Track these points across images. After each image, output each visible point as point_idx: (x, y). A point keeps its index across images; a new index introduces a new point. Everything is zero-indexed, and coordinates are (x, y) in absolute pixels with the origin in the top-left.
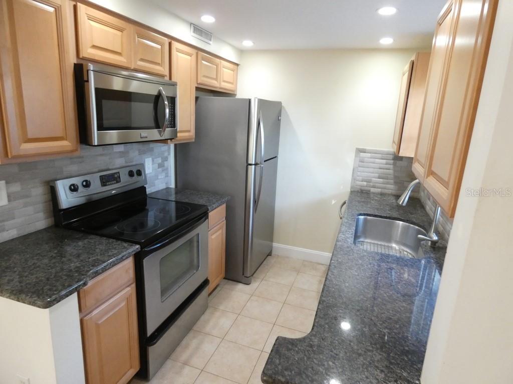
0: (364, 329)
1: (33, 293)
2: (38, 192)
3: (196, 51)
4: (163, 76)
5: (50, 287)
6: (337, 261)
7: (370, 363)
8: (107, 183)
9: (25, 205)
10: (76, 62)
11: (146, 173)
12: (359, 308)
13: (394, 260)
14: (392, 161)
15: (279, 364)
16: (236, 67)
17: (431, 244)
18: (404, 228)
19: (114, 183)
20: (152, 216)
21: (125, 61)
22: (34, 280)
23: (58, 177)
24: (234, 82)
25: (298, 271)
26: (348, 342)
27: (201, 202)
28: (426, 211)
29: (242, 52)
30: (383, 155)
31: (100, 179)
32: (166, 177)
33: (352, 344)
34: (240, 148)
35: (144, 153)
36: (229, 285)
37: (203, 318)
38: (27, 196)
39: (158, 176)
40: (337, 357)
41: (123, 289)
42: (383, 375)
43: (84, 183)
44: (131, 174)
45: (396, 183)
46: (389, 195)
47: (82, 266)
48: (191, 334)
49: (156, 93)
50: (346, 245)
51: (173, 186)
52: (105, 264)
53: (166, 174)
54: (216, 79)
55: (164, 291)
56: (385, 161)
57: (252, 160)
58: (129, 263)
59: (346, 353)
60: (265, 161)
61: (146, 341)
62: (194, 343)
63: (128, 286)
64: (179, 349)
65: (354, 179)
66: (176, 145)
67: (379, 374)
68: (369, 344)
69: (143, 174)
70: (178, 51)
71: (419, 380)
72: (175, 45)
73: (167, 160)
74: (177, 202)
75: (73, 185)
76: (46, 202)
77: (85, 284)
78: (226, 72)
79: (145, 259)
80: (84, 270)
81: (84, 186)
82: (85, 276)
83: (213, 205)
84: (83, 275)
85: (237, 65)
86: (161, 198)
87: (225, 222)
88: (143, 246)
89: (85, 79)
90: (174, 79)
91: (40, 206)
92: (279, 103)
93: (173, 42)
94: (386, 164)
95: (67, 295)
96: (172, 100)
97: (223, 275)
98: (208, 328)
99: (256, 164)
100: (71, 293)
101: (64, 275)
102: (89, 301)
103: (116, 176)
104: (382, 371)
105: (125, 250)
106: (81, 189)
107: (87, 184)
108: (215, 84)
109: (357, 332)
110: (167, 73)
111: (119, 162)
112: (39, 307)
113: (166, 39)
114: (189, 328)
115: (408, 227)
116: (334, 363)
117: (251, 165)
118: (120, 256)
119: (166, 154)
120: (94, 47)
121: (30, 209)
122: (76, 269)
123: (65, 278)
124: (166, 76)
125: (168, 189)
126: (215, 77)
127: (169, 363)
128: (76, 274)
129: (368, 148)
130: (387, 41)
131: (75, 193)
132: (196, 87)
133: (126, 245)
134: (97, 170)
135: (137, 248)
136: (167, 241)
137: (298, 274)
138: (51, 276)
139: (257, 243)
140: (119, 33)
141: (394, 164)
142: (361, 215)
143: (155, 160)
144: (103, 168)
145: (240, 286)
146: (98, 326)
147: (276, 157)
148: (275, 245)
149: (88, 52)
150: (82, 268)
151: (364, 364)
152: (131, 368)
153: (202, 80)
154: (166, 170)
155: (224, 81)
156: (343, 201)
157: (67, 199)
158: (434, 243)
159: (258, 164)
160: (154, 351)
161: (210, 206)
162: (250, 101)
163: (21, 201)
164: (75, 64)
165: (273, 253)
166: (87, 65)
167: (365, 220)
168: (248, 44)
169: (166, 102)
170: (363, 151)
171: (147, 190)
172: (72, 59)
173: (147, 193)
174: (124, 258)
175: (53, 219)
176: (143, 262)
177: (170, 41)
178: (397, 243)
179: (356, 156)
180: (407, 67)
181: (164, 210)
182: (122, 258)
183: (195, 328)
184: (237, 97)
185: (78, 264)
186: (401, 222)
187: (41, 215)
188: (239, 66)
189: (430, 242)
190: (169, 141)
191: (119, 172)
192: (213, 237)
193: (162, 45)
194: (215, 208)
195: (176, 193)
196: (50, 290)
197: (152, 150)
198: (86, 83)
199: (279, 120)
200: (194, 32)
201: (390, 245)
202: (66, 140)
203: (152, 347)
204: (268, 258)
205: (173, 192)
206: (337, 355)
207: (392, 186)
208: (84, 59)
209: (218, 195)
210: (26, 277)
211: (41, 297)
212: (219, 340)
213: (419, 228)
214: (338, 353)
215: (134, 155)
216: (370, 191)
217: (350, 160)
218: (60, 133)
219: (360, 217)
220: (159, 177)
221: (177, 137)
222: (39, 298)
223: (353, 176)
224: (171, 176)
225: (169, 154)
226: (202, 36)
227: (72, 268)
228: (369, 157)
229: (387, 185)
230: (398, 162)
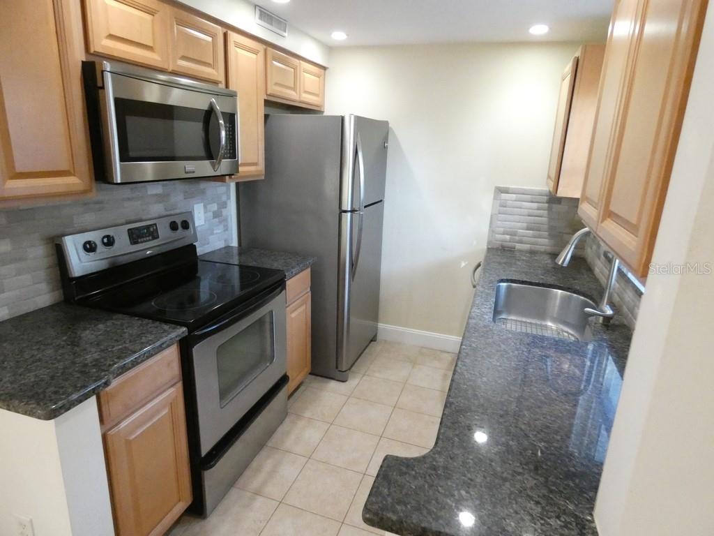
0: (511, 443)
1: (31, 397)
2: (38, 254)
3: (265, 47)
4: (216, 83)
5: (57, 389)
6: (470, 346)
7: (521, 492)
8: (140, 240)
9: (19, 273)
10: (84, 60)
11: (196, 225)
12: (502, 413)
13: (551, 344)
14: (547, 205)
15: (388, 495)
16: (323, 71)
17: (604, 321)
18: (564, 299)
19: (150, 240)
20: (206, 288)
21: (159, 59)
22: (32, 380)
23: (67, 230)
24: (321, 93)
25: (414, 363)
26: (488, 461)
27: (276, 265)
28: (594, 275)
29: (330, 49)
30: (533, 196)
31: (129, 233)
32: (224, 231)
33: (493, 464)
34: (330, 188)
35: (192, 197)
36: (317, 383)
37: (280, 429)
38: (20, 260)
39: (213, 230)
40: (472, 483)
41: (164, 391)
42: (539, 510)
43: (105, 240)
44: (174, 226)
45: (551, 236)
46: (542, 253)
47: (103, 358)
48: (264, 453)
49: (205, 107)
50: (482, 324)
51: (235, 243)
52: (136, 355)
53: (224, 226)
54: (294, 89)
55: (224, 393)
56: (536, 204)
57: (347, 205)
58: (172, 353)
59: (485, 477)
60: (365, 207)
61: (199, 463)
62: (268, 465)
63: (172, 386)
64: (247, 473)
65: (492, 231)
66: (238, 185)
67: (533, 507)
68: (518, 465)
69: (191, 226)
70: (238, 45)
71: (591, 515)
72: (233, 37)
73: (226, 207)
74: (241, 267)
75: (89, 242)
76: (48, 268)
77: (107, 384)
78: (309, 79)
79: (193, 349)
80: (105, 365)
81: (105, 244)
82: (107, 373)
83: (293, 270)
84: (104, 371)
85: (324, 68)
86: (218, 261)
87: (310, 294)
88: (191, 328)
89: (99, 84)
90: (232, 87)
91: (42, 274)
92: (387, 123)
93: (229, 32)
94: (538, 209)
95: (80, 401)
96: (231, 119)
97: (308, 369)
98: (289, 443)
99: (353, 211)
100: (86, 397)
101: (76, 371)
102: (114, 408)
103: (152, 229)
104: (537, 503)
105: (166, 334)
106: (100, 248)
107: (109, 242)
108: (293, 96)
109: (500, 447)
110: (221, 78)
111: (156, 209)
112: (39, 418)
113: (220, 27)
114: (261, 445)
115: (570, 297)
116: (467, 492)
117: (345, 212)
118: (158, 344)
119: (224, 198)
120: (111, 37)
121: (26, 278)
122: (94, 363)
123: (78, 375)
124: (221, 82)
125: (228, 248)
126: (293, 86)
127: (234, 493)
128: (94, 370)
129: (513, 187)
130: (539, 30)
131: (91, 254)
132: (265, 101)
133: (166, 327)
134: (123, 221)
135: (183, 333)
136: (227, 321)
137: (413, 368)
138: (58, 373)
139: (355, 324)
140: (148, 17)
141: (549, 209)
142: (502, 281)
143: (209, 206)
144: (133, 218)
145: (333, 384)
146: (128, 443)
147: (381, 201)
148: (381, 325)
149: (102, 44)
150: (102, 360)
151: (512, 493)
152: (180, 501)
153: (273, 89)
154: (224, 221)
155: (306, 92)
156: (476, 264)
157: (80, 263)
158: (607, 319)
159: (356, 211)
160: (212, 478)
161: (288, 271)
162: (343, 119)
163: (13, 266)
164: (83, 62)
165: (379, 337)
166: (101, 64)
167: (509, 288)
168: (339, 36)
169: (221, 122)
170: (506, 191)
171: (198, 250)
172: (78, 56)
173: (198, 254)
174: (164, 346)
175: (61, 291)
176: (192, 351)
177: (225, 30)
178: (554, 320)
179: (495, 198)
180: (568, 68)
181: (223, 279)
182: (161, 346)
183: (269, 444)
184: (325, 114)
185: (96, 356)
186: (560, 291)
187: (44, 287)
188: (327, 71)
189: (601, 318)
190: (227, 177)
191: (155, 224)
192: (293, 315)
193: (213, 36)
194: (296, 274)
195: (240, 254)
196: (56, 393)
197: (203, 192)
198: (100, 91)
199: (385, 148)
200: (261, 18)
201: (544, 323)
202: (74, 175)
203: (208, 471)
204: (371, 345)
205: (235, 252)
206: (471, 480)
207: (546, 240)
208: (97, 54)
209: (299, 257)
210: (21, 375)
211: (42, 404)
212: (305, 460)
213: (586, 299)
214: (473, 477)
215: (178, 200)
216: (514, 248)
217: (486, 204)
218: (64, 165)
219: (501, 284)
220: (215, 232)
221: (238, 172)
222: (38, 404)
223: (490, 227)
224: (232, 230)
225: (229, 198)
226: (271, 24)
227: (88, 361)
228: (514, 199)
229: (540, 240)
230: (554, 206)
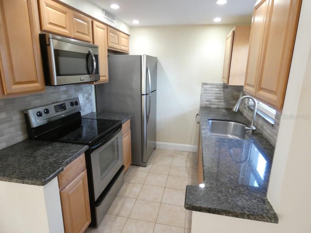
0: (231, 177)
1: (33, 177)
2: (17, 118)
3: (107, 27)
4: (89, 42)
5: (43, 173)
6: (205, 144)
7: (240, 193)
8: (59, 111)
9: (10, 127)
10: (40, 33)
11: (80, 103)
12: (225, 167)
13: (235, 142)
14: (222, 89)
16: (128, 37)
18: (235, 126)
19: (63, 110)
21: (68, 32)
22: (30, 170)
23: (29, 108)
24: (128, 46)
25: (173, 157)
26: (225, 184)
27: (117, 118)
28: (244, 116)
29: (131, 27)
30: (217, 86)
31: (54, 107)
32: (91, 105)
33: (227, 184)
34: (135, 85)
35: (78, 91)
36: (134, 168)
37: (122, 189)
38: (11, 121)
39: (86, 105)
40: (222, 191)
41: (80, 173)
42: (248, 197)
43: (45, 111)
44: (72, 104)
45: (225, 101)
46: (222, 108)
47: (57, 160)
48: (117, 199)
49: (87, 52)
50: (207, 136)
51: (95, 111)
52: (71, 158)
53: (91, 104)
54: (118, 44)
55: (102, 173)
56: (218, 89)
57: (144, 92)
58: (82, 157)
59: (226, 189)
60: (152, 92)
61: (94, 203)
62: (120, 203)
63: (83, 171)
64: (111, 208)
65: (201, 101)
66: (95, 86)
67: (246, 197)
68: (236, 184)
69: (79, 104)
70: (97, 26)
71: (266, 197)
72: (95, 23)
73: (91, 95)
74: (98, 120)
75: (39, 112)
76: (21, 124)
77: (62, 170)
78: (123, 40)
79: (91, 155)
80: (59, 162)
81: (46, 113)
82: (62, 165)
83: (124, 120)
84: (60, 165)
85: (129, 35)
86: (89, 118)
87: (130, 130)
88: (90, 145)
89: (48, 43)
90: (96, 44)
91: (19, 127)
92: (156, 58)
93: (94, 21)
94: (219, 91)
96: (96, 57)
97: (130, 163)
98: (127, 194)
99: (146, 94)
100: (54, 177)
101: (48, 166)
102: (64, 181)
103: (63, 106)
104: (247, 196)
105: (80, 149)
106: (44, 114)
107: (47, 112)
108: (118, 47)
109: (228, 179)
110: (91, 40)
111: (64, 97)
112: (39, 185)
113: (90, 19)
114: (115, 196)
115: (237, 125)
116: (221, 194)
117: (143, 95)
118: (78, 153)
119: (90, 91)
120: (50, 23)
121: (13, 129)
122: (54, 162)
123: (50, 167)
124: (91, 42)
125: (92, 113)
126: (117, 42)
127: (107, 216)
128: (56, 165)
129: (209, 82)
130: (217, 20)
131: (40, 117)
132: (108, 49)
133: (80, 146)
134: (51, 102)
135: (87, 148)
136: (100, 144)
137: (173, 159)
138: (40, 167)
139: (149, 142)
140: (64, 15)
141: (224, 91)
142: (210, 120)
143: (84, 95)
144: (55, 101)
145: (141, 168)
146: (69, 196)
147: (155, 90)
148: (157, 143)
149: (47, 27)
150: (57, 161)
151: (237, 193)
152: (87, 221)
153: (111, 45)
154: (90, 101)
155: (123, 45)
156: (196, 114)
157: (36, 122)
158: (253, 131)
159: (148, 94)
160: (99, 210)
161: (122, 120)
162: (141, 56)
163: (7, 124)
164: (39, 34)
165: (157, 148)
166: (48, 35)
167: (212, 123)
168: (136, 22)
169: (94, 58)
170: (206, 84)
171: (81, 114)
172: (38, 32)
173: (82, 116)
174: (81, 153)
175: (27, 135)
176: (90, 156)
177: (92, 20)
178: (231, 134)
179: (202, 87)
180: (230, 33)
181: (91, 127)
182: (79, 153)
183: (119, 195)
184: (130, 54)
185: (54, 159)
186: (233, 123)
187: (20, 133)
188: (130, 36)
189: (251, 131)
190: (94, 82)
191: (65, 103)
192: (125, 139)
193: (88, 22)
194: (125, 122)
195: (97, 116)
196: (43, 175)
197: (82, 89)
198: (48, 46)
199: (156, 68)
200: (105, 15)
202: (38, 83)
203: (98, 207)
204: (154, 151)
205: (95, 114)
206: (221, 190)
207: (223, 103)
208: (45, 31)
209: (126, 115)
210: (23, 169)
211: (39, 179)
212: (135, 200)
213: (243, 125)
214: (221, 189)
215: (72, 93)
216: (210, 107)
217: (198, 89)
218: (34, 79)
219: (209, 121)
220: (87, 106)
221: (100, 80)
222: (37, 179)
223: (201, 99)
224: (93, 105)
225: (92, 91)
226: (109, 17)
227: (51, 161)
228: (209, 87)
229: (220, 103)
230: (226, 89)
